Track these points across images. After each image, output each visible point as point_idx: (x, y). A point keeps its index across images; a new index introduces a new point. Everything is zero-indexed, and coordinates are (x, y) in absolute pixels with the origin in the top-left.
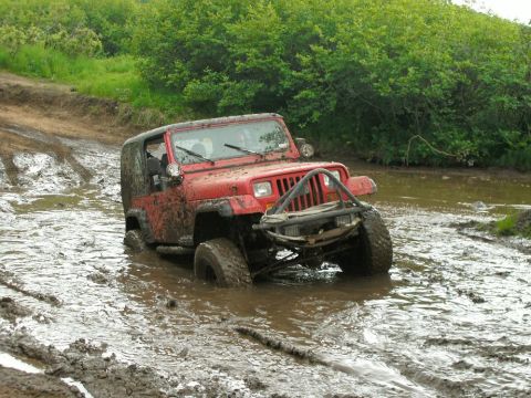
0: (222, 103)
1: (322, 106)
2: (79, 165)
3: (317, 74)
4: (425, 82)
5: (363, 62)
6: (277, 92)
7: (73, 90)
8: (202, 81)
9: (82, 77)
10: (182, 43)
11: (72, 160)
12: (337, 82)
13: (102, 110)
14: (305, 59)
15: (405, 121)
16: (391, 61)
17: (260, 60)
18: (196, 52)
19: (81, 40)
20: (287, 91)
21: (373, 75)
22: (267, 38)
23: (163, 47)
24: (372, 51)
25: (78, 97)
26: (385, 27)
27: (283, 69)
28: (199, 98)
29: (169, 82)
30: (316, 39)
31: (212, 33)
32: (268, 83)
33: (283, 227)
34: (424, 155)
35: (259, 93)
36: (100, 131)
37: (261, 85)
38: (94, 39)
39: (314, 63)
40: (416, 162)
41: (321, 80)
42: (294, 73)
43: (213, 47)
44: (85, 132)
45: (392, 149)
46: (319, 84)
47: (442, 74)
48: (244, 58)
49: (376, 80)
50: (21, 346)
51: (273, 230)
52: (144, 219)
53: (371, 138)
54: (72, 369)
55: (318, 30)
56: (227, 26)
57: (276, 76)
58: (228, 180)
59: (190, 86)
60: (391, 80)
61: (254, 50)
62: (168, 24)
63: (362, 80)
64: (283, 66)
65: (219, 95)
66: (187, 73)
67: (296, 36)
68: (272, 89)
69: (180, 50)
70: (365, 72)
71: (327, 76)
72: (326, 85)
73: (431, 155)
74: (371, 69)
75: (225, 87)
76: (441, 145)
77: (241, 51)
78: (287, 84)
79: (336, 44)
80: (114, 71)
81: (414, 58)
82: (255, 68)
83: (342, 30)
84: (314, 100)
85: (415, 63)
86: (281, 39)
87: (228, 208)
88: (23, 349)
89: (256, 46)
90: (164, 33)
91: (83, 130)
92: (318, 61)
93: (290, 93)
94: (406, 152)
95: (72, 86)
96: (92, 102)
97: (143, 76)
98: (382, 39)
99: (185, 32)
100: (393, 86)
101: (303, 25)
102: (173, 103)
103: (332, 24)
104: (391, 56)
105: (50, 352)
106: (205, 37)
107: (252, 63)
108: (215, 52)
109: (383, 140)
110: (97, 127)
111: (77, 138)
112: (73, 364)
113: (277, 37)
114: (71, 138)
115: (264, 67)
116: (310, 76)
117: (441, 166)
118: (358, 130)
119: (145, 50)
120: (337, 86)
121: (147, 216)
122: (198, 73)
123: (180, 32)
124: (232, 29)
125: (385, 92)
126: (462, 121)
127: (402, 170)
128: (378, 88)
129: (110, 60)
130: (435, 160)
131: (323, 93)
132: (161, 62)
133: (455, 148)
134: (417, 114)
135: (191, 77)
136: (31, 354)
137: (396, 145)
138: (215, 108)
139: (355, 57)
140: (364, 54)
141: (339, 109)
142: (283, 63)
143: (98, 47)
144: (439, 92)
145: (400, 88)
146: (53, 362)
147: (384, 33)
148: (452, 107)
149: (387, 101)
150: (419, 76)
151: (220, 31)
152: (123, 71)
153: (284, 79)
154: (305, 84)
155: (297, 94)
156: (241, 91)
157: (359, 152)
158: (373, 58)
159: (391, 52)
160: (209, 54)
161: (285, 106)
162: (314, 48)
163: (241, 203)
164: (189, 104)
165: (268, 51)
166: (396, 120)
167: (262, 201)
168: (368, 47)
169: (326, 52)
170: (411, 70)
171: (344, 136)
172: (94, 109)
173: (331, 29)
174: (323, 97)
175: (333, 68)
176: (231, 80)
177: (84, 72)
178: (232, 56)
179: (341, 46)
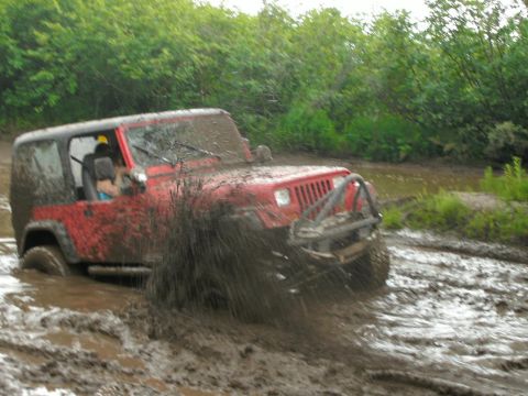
3: (56, 54)
5: (113, 42)
6: (5, 72)
14: (42, 37)
20: (16, 71)
21: (122, 56)
27: (11, 48)
30: (47, 15)
33: (317, 242)
41: (61, 60)
46: (57, 64)
49: (124, 62)
57: (5, 54)
63: (110, 61)
64: (11, 44)
67: (22, 11)
70: (112, 53)
71: (68, 56)
74: (120, 49)
78: (17, 64)
79: (78, 21)
81: (167, 38)
86: (8, 14)
87: (257, 220)
92: (56, 40)
100: (147, 71)
104: (137, 36)
116: (47, 56)
125: (137, 74)
128: (128, 70)
131: (62, 75)
139: (101, 37)
140: (111, 34)
142: (11, 41)
145: (152, 71)
150: (173, 58)
153: (13, 58)
154: (38, 64)
158: (121, 40)
161: (13, 89)
162: (49, 25)
168: (117, 27)
169: (64, 30)
170: (166, 51)
174: (61, 79)
175: (73, 48)
179: (84, 24)
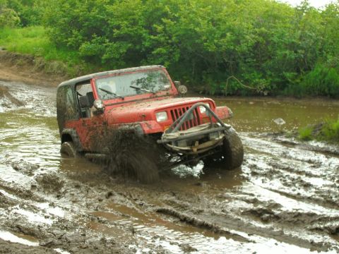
0: (105, 57)
1: (169, 58)
2: (14, 98)
3: (167, 38)
4: (237, 42)
5: (197, 29)
6: (141, 49)
7: (3, 49)
8: (91, 43)
9: (8, 41)
10: (76, 18)
11: (9, 95)
12: (180, 43)
13: (25, 62)
14: (160, 28)
15: (223, 67)
16: (215, 28)
17: (130, 29)
18: (86, 24)
19: (6, 17)
20: (147, 48)
21: (204, 38)
22: (134, 14)
23: (64, 21)
24: (203, 23)
25: (7, 54)
26: (210, 7)
27: (144, 35)
28: (89, 53)
29: (69, 43)
30: (165, 15)
31: (97, 11)
32: (135, 43)
33: (176, 141)
34: (236, 89)
35: (129, 50)
36: (24, 76)
37: (130, 45)
38: (15, 16)
39: (164, 30)
40: (231, 93)
41: (170, 41)
42: (152, 37)
43: (97, 20)
44: (14, 77)
45: (215, 85)
46: (168, 43)
47: (248, 37)
48: (118, 27)
49: (206, 41)
50: (18, 227)
51: (170, 143)
52: (75, 135)
53: (202, 79)
54: (60, 242)
55: (167, 8)
56: (107, 7)
57: (140, 39)
58: (138, 111)
59: (84, 46)
60: (216, 41)
61: (125, 22)
62: (67, 5)
63: (197, 41)
64: (144, 33)
65: (102, 52)
66: (80, 37)
67: (152, 13)
68: (138, 47)
69: (75, 22)
70: (198, 36)
71: (174, 38)
72: (172, 44)
73: (240, 89)
74: (203, 34)
75: (106, 46)
76: (247, 82)
77: (116, 23)
78: (147, 44)
79: (179, 17)
80: (28, 36)
81: (230, 26)
82: (126, 33)
83: (182, 9)
84: (165, 54)
85: (230, 30)
86: (143, 15)
87: (140, 129)
88: (20, 229)
89: (126, 19)
90: (64, 11)
91: (12, 75)
92: (167, 29)
93: (149, 50)
94: (225, 87)
95: (3, 47)
96: (17, 57)
97: (51, 40)
98: (209, 14)
99: (79, 10)
100: (217, 45)
101: (157, 6)
102: (72, 57)
103: (176, 5)
104: (214, 25)
105: (40, 231)
106: (92, 14)
107: (124, 31)
108: (99, 23)
109: (210, 80)
110: (22, 73)
111: (9, 81)
112: (60, 238)
113: (140, 14)
114: (5, 81)
115: (132, 33)
116: (162, 39)
117: (247, 95)
118: (193, 73)
119: (52, 22)
120: (180, 45)
121: (77, 133)
122: (88, 37)
123: (75, 10)
124: (110, 8)
125: (212, 49)
126: (259, 66)
127: (223, 98)
128: (207, 46)
129: (24, 29)
130: (242, 92)
131: (171, 50)
132: (63, 30)
133: (256, 84)
134: (231, 62)
135: (83, 40)
136: (26, 232)
137: (218, 82)
138: (100, 60)
139: (192, 26)
140: (198, 24)
141: (181, 60)
142: (144, 31)
143: (17, 21)
144: (245, 48)
145: (221, 46)
146: (44, 237)
147: (209, 11)
148: (253, 58)
149: (212, 55)
150: (234, 38)
151: (102, 10)
152: (33, 37)
153: (145, 40)
154: (159, 44)
155: (153, 50)
156: (117, 49)
157: (194, 87)
158: (204, 27)
159: (215, 23)
160: (94, 25)
161: (146, 58)
162: (164, 20)
163: (149, 126)
164: (82, 58)
165: (134, 23)
166: (217, 66)
167: (162, 124)
168: (200, 20)
169: (172, 23)
170: (228, 34)
171: (185, 77)
172: (19, 61)
173: (175, 8)
174: (171, 53)
175: (177, 34)
176: (110, 42)
177: (9, 37)
178: (110, 26)
179: (182, 19)
